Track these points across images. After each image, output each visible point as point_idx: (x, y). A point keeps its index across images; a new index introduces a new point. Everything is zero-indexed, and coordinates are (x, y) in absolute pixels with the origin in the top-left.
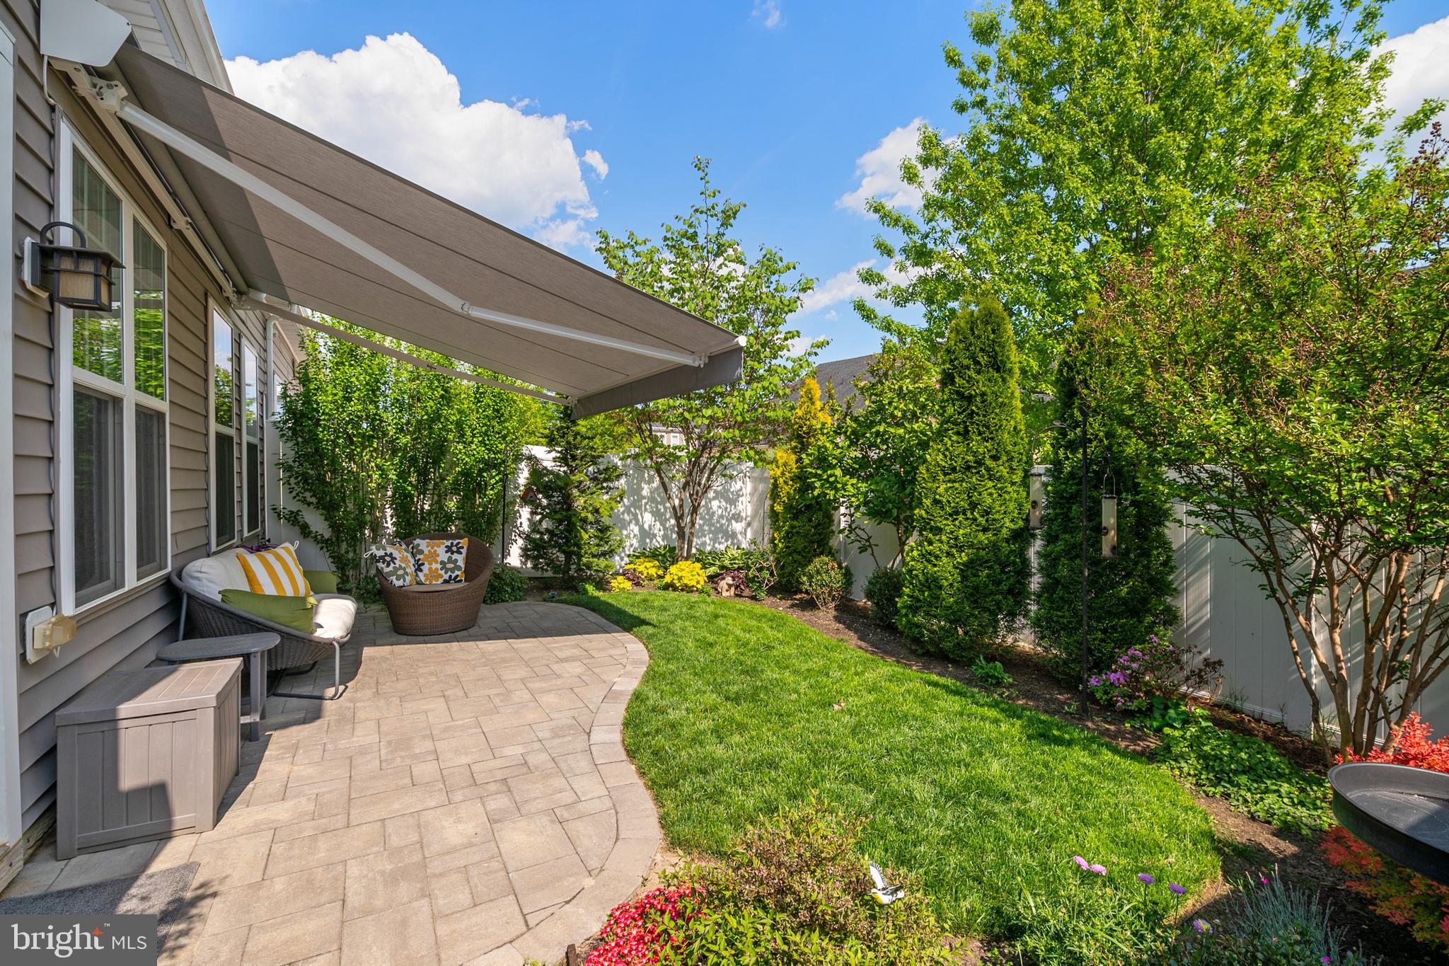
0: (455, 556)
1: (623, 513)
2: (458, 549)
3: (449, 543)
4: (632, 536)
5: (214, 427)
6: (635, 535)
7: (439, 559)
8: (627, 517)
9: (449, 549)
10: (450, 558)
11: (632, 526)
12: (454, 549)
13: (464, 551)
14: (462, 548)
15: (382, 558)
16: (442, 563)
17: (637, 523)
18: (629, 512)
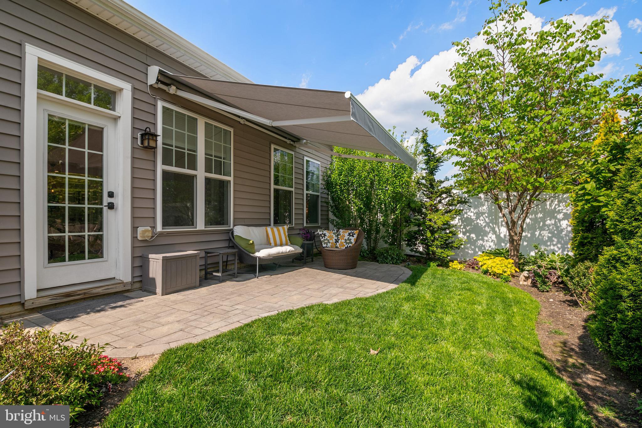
0: (351, 237)
1: (485, 227)
2: (353, 234)
3: (350, 232)
4: (490, 241)
5: (273, 186)
6: (492, 241)
7: (345, 238)
8: (487, 229)
9: (349, 235)
10: (349, 238)
11: (490, 235)
12: (351, 234)
13: (355, 236)
14: (355, 234)
15: (321, 235)
16: (345, 240)
17: (495, 232)
18: (489, 226)
